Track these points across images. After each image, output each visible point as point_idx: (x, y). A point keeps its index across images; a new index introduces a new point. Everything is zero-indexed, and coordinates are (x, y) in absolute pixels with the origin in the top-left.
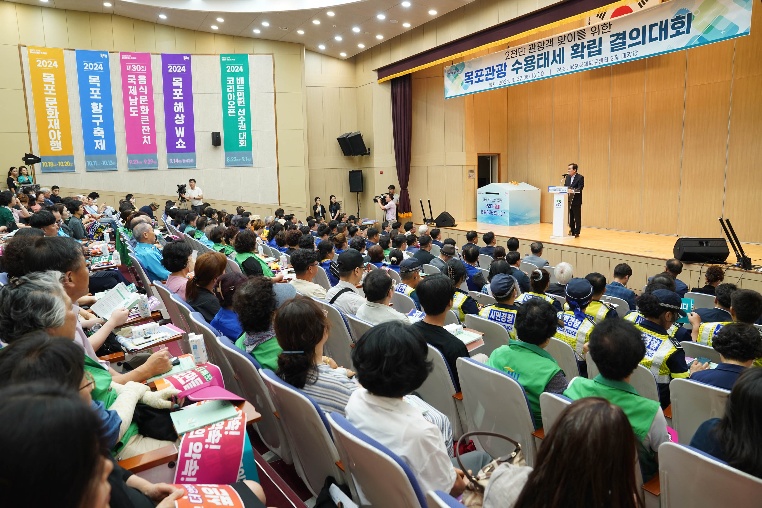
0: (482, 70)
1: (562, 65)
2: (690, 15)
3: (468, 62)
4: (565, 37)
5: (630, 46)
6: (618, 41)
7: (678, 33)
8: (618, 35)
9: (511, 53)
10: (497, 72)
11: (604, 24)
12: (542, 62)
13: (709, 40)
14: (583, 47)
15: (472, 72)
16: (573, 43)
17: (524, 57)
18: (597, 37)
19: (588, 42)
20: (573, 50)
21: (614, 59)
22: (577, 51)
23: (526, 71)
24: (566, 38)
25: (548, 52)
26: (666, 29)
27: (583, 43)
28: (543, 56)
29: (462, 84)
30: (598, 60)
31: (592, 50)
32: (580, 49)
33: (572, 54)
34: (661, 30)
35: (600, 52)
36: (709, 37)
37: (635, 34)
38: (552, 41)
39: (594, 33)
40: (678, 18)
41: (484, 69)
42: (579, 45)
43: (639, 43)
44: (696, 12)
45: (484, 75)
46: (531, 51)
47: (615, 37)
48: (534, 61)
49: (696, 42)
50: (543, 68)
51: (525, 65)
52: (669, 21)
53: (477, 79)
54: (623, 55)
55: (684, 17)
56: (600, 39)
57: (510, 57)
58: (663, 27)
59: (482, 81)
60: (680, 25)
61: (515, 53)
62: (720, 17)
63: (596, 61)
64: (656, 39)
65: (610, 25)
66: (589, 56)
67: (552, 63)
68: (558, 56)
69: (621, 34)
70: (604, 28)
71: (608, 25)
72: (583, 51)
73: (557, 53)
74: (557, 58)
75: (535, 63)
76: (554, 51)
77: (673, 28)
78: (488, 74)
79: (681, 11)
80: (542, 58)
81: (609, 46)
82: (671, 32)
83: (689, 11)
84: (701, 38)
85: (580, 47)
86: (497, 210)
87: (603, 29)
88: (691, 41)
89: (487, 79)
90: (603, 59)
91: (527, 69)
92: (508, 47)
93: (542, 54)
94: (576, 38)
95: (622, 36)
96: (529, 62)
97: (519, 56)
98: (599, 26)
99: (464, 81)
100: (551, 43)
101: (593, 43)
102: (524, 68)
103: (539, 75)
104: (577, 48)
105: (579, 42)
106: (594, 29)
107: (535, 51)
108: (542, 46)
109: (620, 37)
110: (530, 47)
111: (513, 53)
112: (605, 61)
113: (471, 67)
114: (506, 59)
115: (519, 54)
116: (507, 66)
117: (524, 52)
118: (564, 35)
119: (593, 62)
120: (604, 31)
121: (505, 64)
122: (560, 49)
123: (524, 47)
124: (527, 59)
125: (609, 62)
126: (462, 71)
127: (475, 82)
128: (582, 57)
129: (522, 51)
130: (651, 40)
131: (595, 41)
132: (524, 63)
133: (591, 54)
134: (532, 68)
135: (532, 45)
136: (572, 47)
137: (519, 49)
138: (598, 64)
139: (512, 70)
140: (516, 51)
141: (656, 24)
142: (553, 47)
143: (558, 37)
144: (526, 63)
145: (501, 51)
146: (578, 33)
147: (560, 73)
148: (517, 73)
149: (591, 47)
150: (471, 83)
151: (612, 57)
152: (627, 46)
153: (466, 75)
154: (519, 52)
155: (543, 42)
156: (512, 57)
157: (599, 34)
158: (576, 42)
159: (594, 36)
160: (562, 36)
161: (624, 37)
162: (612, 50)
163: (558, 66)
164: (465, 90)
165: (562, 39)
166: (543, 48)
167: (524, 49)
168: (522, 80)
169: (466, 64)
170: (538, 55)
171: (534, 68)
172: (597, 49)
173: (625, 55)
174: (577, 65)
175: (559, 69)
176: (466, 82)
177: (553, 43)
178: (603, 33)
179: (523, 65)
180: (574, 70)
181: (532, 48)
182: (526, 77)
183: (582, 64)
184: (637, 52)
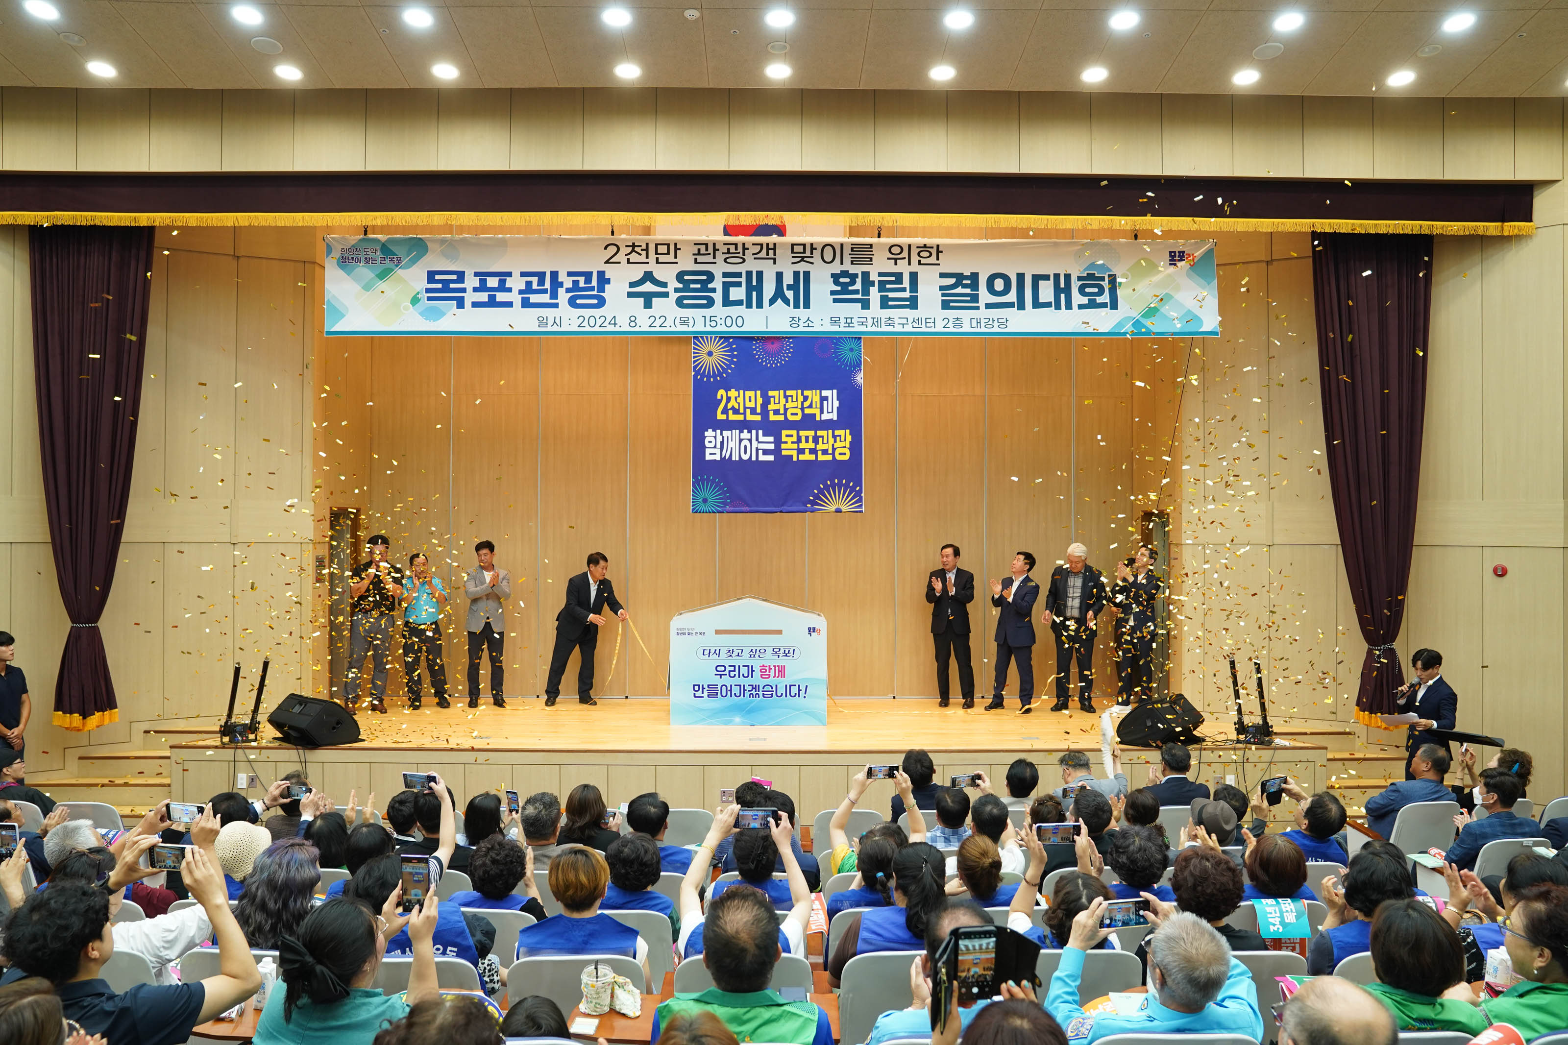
0: (509, 274)
1: (802, 313)
2: (1113, 279)
3: (443, 241)
4: (813, 248)
5: (989, 306)
6: (959, 290)
7: (1093, 305)
8: (959, 277)
9: (624, 250)
10: (568, 290)
12: (737, 293)
13: (1154, 331)
14: (867, 282)
15: (461, 277)
16: (836, 268)
17: (675, 270)
18: (903, 267)
19: (880, 274)
20: (836, 283)
21: (950, 325)
22: (850, 288)
23: (680, 303)
24: (817, 253)
25: (760, 274)
26: (1068, 290)
27: (866, 275)
28: (743, 280)
29: (415, 300)
30: (910, 320)
31: (891, 295)
32: (858, 286)
33: (833, 293)
34: (1057, 290)
35: (913, 303)
36: (1154, 326)
37: (999, 285)
38: (774, 249)
39: (896, 260)
40: (1091, 276)
41: (516, 274)
42: (856, 275)
43: (1010, 305)
44: (1125, 275)
45: (515, 291)
46: (700, 259)
47: (952, 281)
48: (710, 286)
49: (1128, 328)
50: (741, 310)
51: (677, 290)
52: (1074, 279)
53: (483, 297)
54: (974, 322)
55: (1103, 279)
56: (914, 276)
57: (621, 257)
58: (1062, 285)
59: (509, 304)
60: (1096, 290)
61: (644, 253)
62: (1167, 298)
63: (904, 321)
64: (1048, 305)
65: (939, 252)
66: (885, 303)
67: (772, 301)
68: (789, 287)
69: (967, 278)
70: (922, 254)
71: (934, 251)
72: (866, 292)
73: (788, 279)
74: (790, 294)
75: (714, 290)
76: (779, 276)
77: (1082, 290)
78: (529, 289)
79: (1095, 266)
80: (739, 284)
81: (938, 297)
82: (1077, 298)
83: (1111, 270)
84: (1137, 324)
85: (859, 281)
87: (919, 254)
88: (1120, 324)
89: (526, 304)
90: (928, 320)
91: (685, 302)
92: (613, 233)
93: (739, 275)
94: (847, 259)
95: (969, 282)
96: (692, 286)
97: (657, 262)
98: (910, 246)
99: (418, 293)
100: (768, 254)
101: (893, 279)
102: (674, 296)
103: (729, 324)
104: (848, 280)
105: (853, 269)
106: (896, 250)
107: (714, 261)
108: (741, 255)
109: (965, 282)
110: (699, 250)
111: (633, 251)
112: (928, 325)
113: (454, 258)
114: (607, 262)
115: (657, 259)
116: (608, 281)
117: (676, 257)
118: (812, 244)
119: (897, 321)
120: (923, 261)
121: (601, 274)
122: (796, 274)
123: (676, 244)
124: (686, 277)
125: (939, 328)
126: (414, 261)
127: (475, 305)
128: (866, 305)
129: (668, 253)
130: (1037, 304)
131: (899, 277)
132: (673, 284)
133: (890, 303)
134: (705, 302)
135: (707, 245)
136: (833, 275)
137: (657, 245)
138: (908, 328)
139: (630, 295)
140: (644, 247)
141: (1046, 277)
142: (775, 263)
143: (793, 245)
144: (681, 286)
145: (586, 236)
146: (852, 249)
147: (801, 329)
148: (648, 305)
149: (888, 286)
150: (461, 304)
151: (946, 321)
152: (981, 304)
153: (431, 276)
154: (657, 253)
155: (744, 244)
156: (628, 260)
157: (909, 264)
158: (847, 266)
159: (896, 264)
160: (804, 245)
161: (975, 285)
162: (946, 305)
163: (791, 310)
164: (426, 319)
165: (804, 252)
166: (741, 260)
167: (676, 249)
168: (670, 327)
169: (429, 244)
170: (725, 275)
171: (711, 303)
172: (907, 295)
173: (979, 323)
174: (849, 321)
175: (797, 319)
176: (429, 299)
177: (775, 254)
178: (920, 263)
179: (670, 289)
180: (842, 329)
181: (703, 251)
182: (684, 322)
183: (864, 320)
184: (1007, 321)
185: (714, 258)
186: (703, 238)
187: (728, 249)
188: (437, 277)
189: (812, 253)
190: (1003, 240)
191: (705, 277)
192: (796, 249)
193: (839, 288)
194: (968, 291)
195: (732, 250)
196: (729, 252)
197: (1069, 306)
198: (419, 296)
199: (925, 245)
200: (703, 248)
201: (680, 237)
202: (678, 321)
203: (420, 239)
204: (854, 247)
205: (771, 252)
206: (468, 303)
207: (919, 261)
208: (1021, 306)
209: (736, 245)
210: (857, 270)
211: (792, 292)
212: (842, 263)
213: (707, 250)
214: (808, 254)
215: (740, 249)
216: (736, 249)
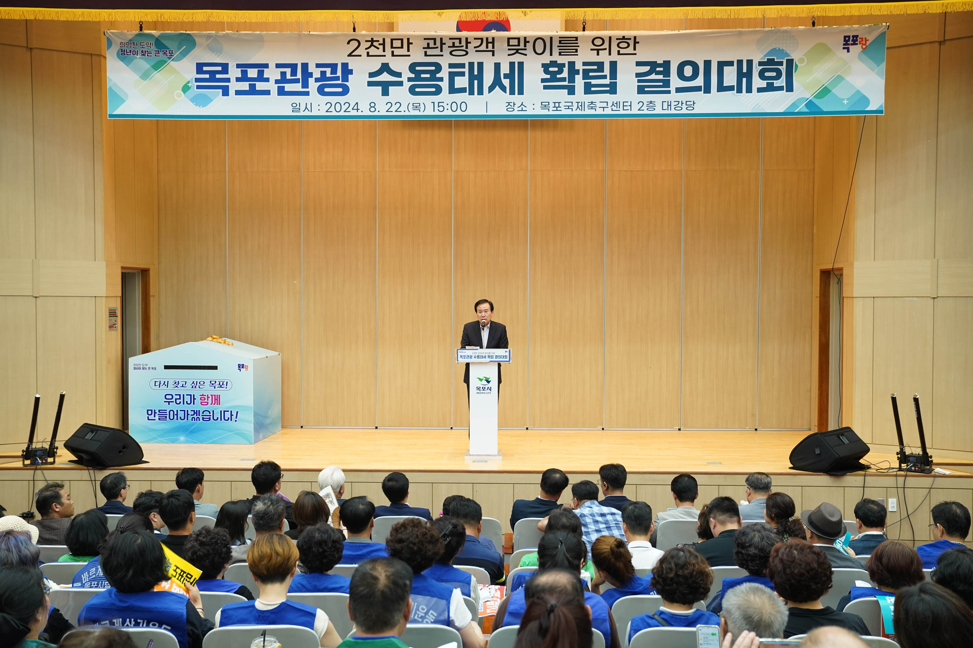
0: (266, 66)
1: (516, 98)
2: (790, 62)
3: (209, 37)
4: (526, 42)
5: (679, 90)
6: (653, 77)
7: (770, 88)
8: (653, 65)
9: (364, 45)
10: (317, 80)
11: (624, 38)
12: (461, 82)
13: (825, 110)
14: (573, 72)
15: (225, 68)
16: (546, 58)
17: (408, 61)
18: (604, 58)
19: (585, 64)
20: (546, 72)
21: (645, 107)
22: (558, 76)
23: (412, 91)
24: (530, 46)
25: (481, 65)
26: (750, 75)
27: (572, 64)
28: (466, 70)
29: (186, 88)
30: (610, 104)
31: (594, 82)
32: (565, 74)
33: (543, 80)
34: (740, 75)
35: (613, 89)
36: (825, 105)
37: (688, 71)
38: (493, 43)
39: (598, 50)
40: (771, 62)
41: (272, 65)
42: (563, 65)
43: (697, 89)
44: (801, 61)
45: (272, 81)
46: (429, 52)
47: (647, 69)
48: (438, 75)
49: (802, 108)
50: (464, 96)
51: (410, 79)
52: (755, 64)
53: (245, 86)
54: (665, 105)
55: (781, 64)
56: (613, 65)
57: (361, 51)
58: (745, 70)
59: (267, 93)
60: (774, 74)
61: (381, 47)
62: (839, 79)
63: (605, 105)
64: (731, 88)
65: (635, 43)
66: (588, 89)
67: (491, 89)
68: (506, 76)
69: (660, 65)
70: (621, 45)
71: (631, 42)
72: (572, 79)
73: (505, 69)
74: (506, 82)
75: (441, 79)
76: (497, 66)
77: (762, 75)
78: (283, 79)
79: (774, 51)
80: (462, 74)
81: (634, 83)
82: (758, 82)
83: (789, 55)
84: (810, 104)
85: (566, 70)
86: (210, 407)
87: (618, 46)
88: (794, 105)
89: (281, 92)
90: (625, 104)
91: (417, 90)
92: (354, 30)
93: (462, 66)
94: (556, 51)
95: (662, 69)
96: (423, 76)
97: (393, 55)
98: (610, 38)
99: (188, 82)
100: (487, 47)
101: (595, 67)
102: (407, 85)
103: (454, 108)
104: (556, 69)
105: (561, 60)
106: (598, 42)
107: (441, 53)
108: (464, 48)
109: (658, 69)
110: (428, 44)
111: (372, 45)
112: (625, 108)
113: (218, 51)
114: (350, 55)
115: (393, 52)
116: (351, 72)
117: (408, 51)
118: (525, 38)
119: (599, 105)
120: (622, 51)
121: (345, 66)
122: (512, 64)
123: (408, 39)
124: (417, 68)
125: (635, 111)
126: (184, 54)
127: (238, 93)
128: (571, 91)
129: (402, 47)
130: (721, 88)
131: (600, 66)
132: (407, 74)
133: (593, 89)
134: (434, 90)
135: (435, 40)
136: (543, 65)
137: (392, 40)
138: (608, 111)
139: (370, 84)
140: (381, 42)
141: (731, 64)
142: (493, 55)
143: (509, 39)
144: (413, 76)
145: (331, 33)
146: (560, 42)
147: (516, 113)
148: (385, 93)
149: (591, 74)
150: (226, 92)
151: (641, 104)
152: (672, 88)
153: (200, 67)
154: (392, 47)
155: (467, 39)
156: (368, 53)
157: (610, 54)
158: (556, 57)
159: (598, 54)
160: (519, 39)
161: (667, 72)
162: (641, 90)
163: (507, 97)
164: (196, 105)
165: (519, 45)
166: (465, 53)
167: (409, 43)
168: (404, 111)
169: (197, 39)
170: (451, 66)
171: (439, 90)
172: (607, 81)
173: (669, 105)
174: (557, 105)
175: (512, 104)
176: (198, 87)
177: (493, 47)
178: (619, 53)
179: (404, 79)
180: (551, 113)
181: (432, 45)
182: (416, 107)
183: (570, 104)
184: (694, 103)
185: (441, 51)
186: (431, 33)
187: (454, 43)
188: (205, 69)
189: (525, 46)
190: (693, 31)
191: (433, 68)
192: (512, 42)
193: (548, 76)
194: (661, 77)
195: (457, 43)
196: (454, 46)
197: (749, 90)
198: (190, 85)
199: (624, 37)
200: (431, 43)
201: (412, 33)
202: (411, 106)
203: (189, 34)
204: (562, 40)
205: (490, 45)
206: (232, 92)
207: (619, 51)
208: (707, 90)
209: (460, 39)
210: (564, 60)
211: (508, 80)
212: (551, 55)
213: (435, 44)
214: (522, 46)
215: (464, 43)
216: (460, 43)
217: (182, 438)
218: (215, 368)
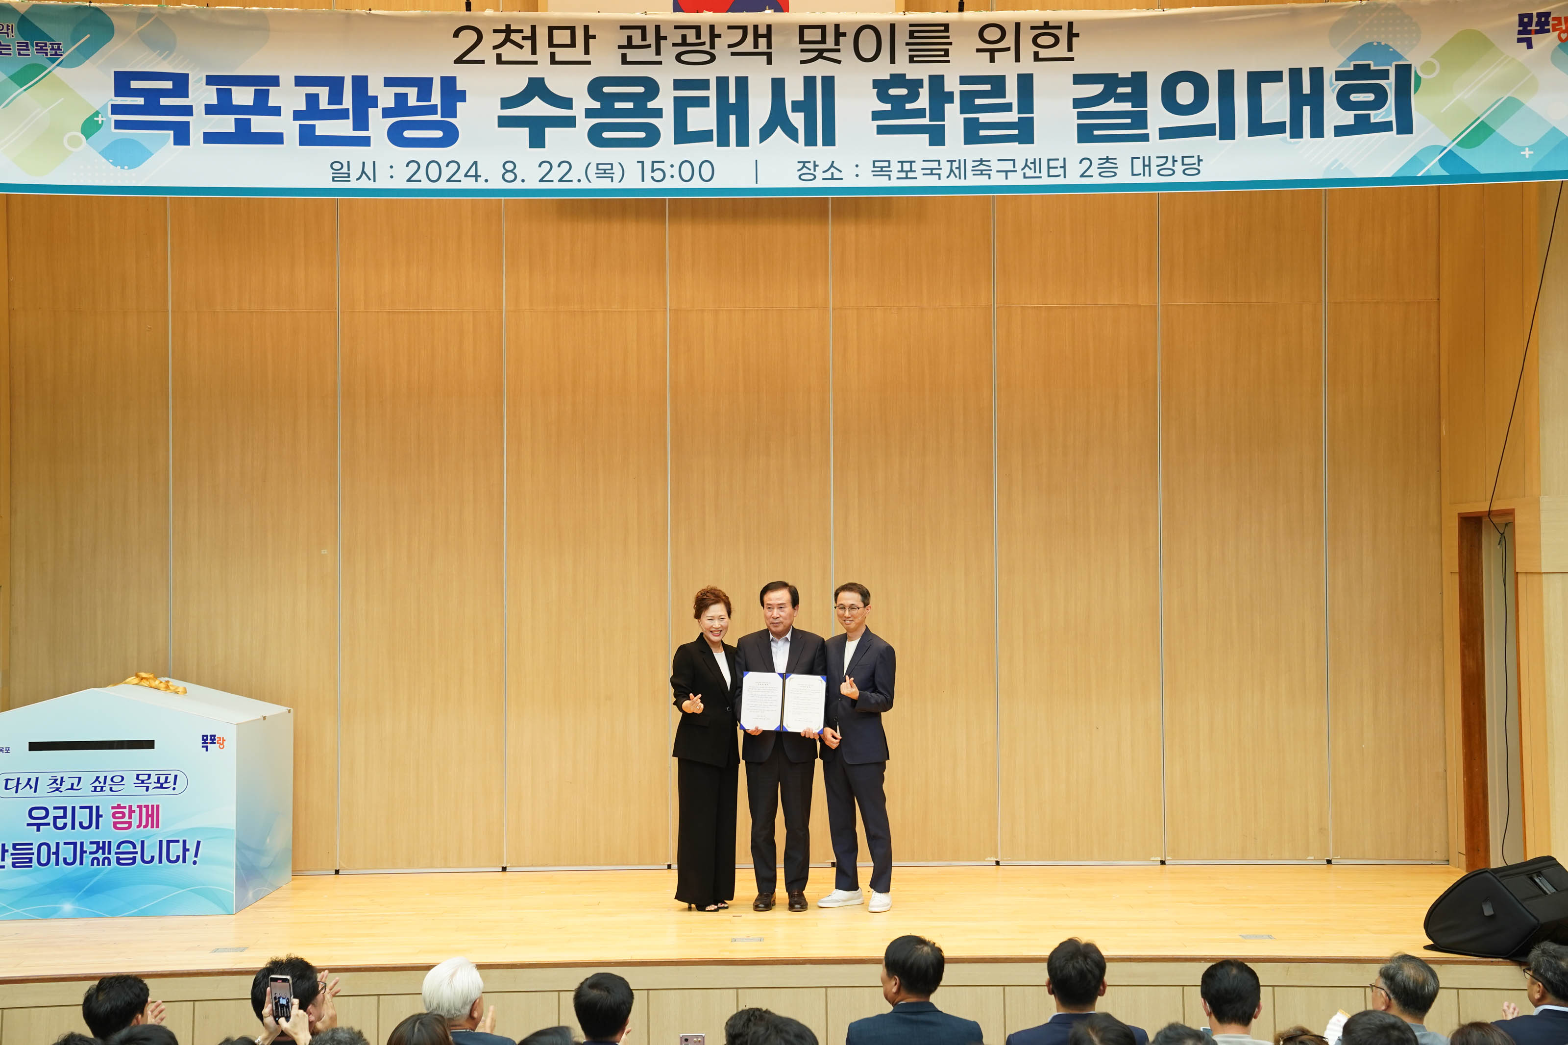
0: (274, 81)
1: (820, 153)
2: (1404, 72)
3: (143, 16)
4: (839, 34)
5: (1166, 133)
6: (1111, 106)
7: (1362, 126)
8: (1110, 81)
9: (491, 39)
10: (387, 113)
11: (1046, 25)
12: (702, 119)
13: (1483, 171)
14: (940, 97)
15: (181, 84)
16: (883, 69)
17: (587, 75)
18: (1006, 67)
19: (964, 80)
20: (883, 96)
21: (1094, 171)
22: (908, 106)
23: (596, 137)
24: (847, 43)
25: (742, 83)
26: (1316, 100)
27: (937, 81)
28: (712, 93)
29: (90, 127)
30: (1020, 164)
31: (984, 118)
32: (923, 101)
33: (876, 115)
34: (1297, 100)
35: (1025, 132)
36: (1483, 161)
37: (1185, 93)
38: (768, 36)
39: (992, 52)
40: (1362, 71)
41: (287, 81)
42: (919, 83)
43: (1206, 130)
44: (1428, 67)
45: (287, 113)
46: (632, 55)
47: (1097, 89)
48: (651, 105)
49: (1432, 167)
50: (708, 149)
51: (590, 113)
52: (1329, 76)
53: (226, 123)
54: (1138, 164)
55: (1385, 75)
56: (1026, 83)
57: (485, 51)
58: (1306, 90)
59: (276, 138)
60: (1370, 97)
61: (528, 44)
62: (1511, 106)
63: (1009, 166)
64: (1277, 128)
65: (1072, 35)
66: (972, 134)
67: (766, 133)
68: (797, 107)
69: (1124, 82)
70: (1040, 41)
71: (1063, 35)
72: (937, 113)
73: (794, 92)
74: (797, 120)
75: (658, 113)
76: (778, 85)
77: (1343, 100)
78: (312, 110)
79: (1367, 49)
80: (703, 102)
81: (1071, 120)
82: (1335, 115)
83: (1401, 57)
84: (1449, 158)
85: (924, 92)
86: (134, 834)
87: (1035, 42)
88: (1415, 161)
89: (308, 137)
90: (1052, 164)
91: (606, 135)
92: (468, 7)
93: (703, 84)
94: (903, 54)
95: (1128, 90)
96: (618, 105)
97: (553, 61)
98: (1018, 25)
99: (97, 114)
100: (756, 46)
101: (988, 87)
102: (585, 124)
103: (686, 175)
104: (903, 91)
105: (915, 72)
106: (992, 34)
107: (657, 58)
108: (706, 48)
109: (1120, 90)
110: (630, 38)
111: (507, 40)
112: (1052, 172)
113: (165, 47)
114: (459, 61)
115: (553, 55)
116: (462, 96)
117: (587, 52)
118: (837, 26)
119: (995, 166)
120: (1043, 53)
121: (448, 83)
122: (809, 82)
123: (586, 28)
124: (606, 90)
125: (1074, 178)
126: (86, 52)
127: (210, 138)
128: (937, 137)
129: (573, 45)
130: (1257, 128)
131: (998, 84)
132: (583, 102)
133: (982, 133)
134: (642, 135)
135: (643, 29)
136: (877, 84)
137: (551, 29)
138: (1016, 179)
139: (504, 122)
140: (528, 32)
141: (1276, 76)
142: (769, 62)
143: (802, 28)
144: (597, 105)
145: (418, 12)
146: (912, 35)
147: (818, 183)
148: (537, 141)
149: (978, 101)
150: (182, 136)
151: (1086, 163)
152: (1152, 130)
153: (122, 83)
154: (551, 44)
155: (712, 27)
156: (499, 56)
157: (1017, 60)
158: (902, 66)
159: (992, 60)
160: (823, 28)
161: (1139, 96)
162: (1085, 135)
163: (800, 150)
164: (115, 164)
165: (823, 41)
166: (708, 58)
167: (588, 37)
168: (578, 181)
169: (116, 21)
170: (679, 84)
171: (652, 137)
172: (1013, 116)
173: (1147, 165)
174: (907, 167)
175: (811, 166)
176: (119, 125)
177: (769, 46)
178: (1037, 57)
179: (578, 111)
180: (894, 183)
181: (637, 40)
182: (605, 172)
183: (935, 165)
184: (1199, 160)
185: (658, 53)
186: (636, 16)
187: (684, 37)
188: (135, 84)
189: (837, 43)
190: (1194, 9)
191: (641, 89)
192: (809, 35)
193: (887, 107)
194: (1127, 106)
195: (691, 37)
196: (684, 43)
197: (1317, 131)
198: (100, 119)
199: (1046, 23)
200: (636, 35)
201: (594, 15)
202: (592, 170)
203: (97, 9)
204: (916, 31)
205: (762, 42)
206: (196, 135)
207: (1036, 54)
208: (1228, 132)
209: (698, 29)
210: (921, 72)
211: (802, 115)
212: (893, 61)
213: (644, 38)
214: (830, 43)
215: (705, 37)
216: (698, 36)
217: (68, 907)
218: (150, 744)
